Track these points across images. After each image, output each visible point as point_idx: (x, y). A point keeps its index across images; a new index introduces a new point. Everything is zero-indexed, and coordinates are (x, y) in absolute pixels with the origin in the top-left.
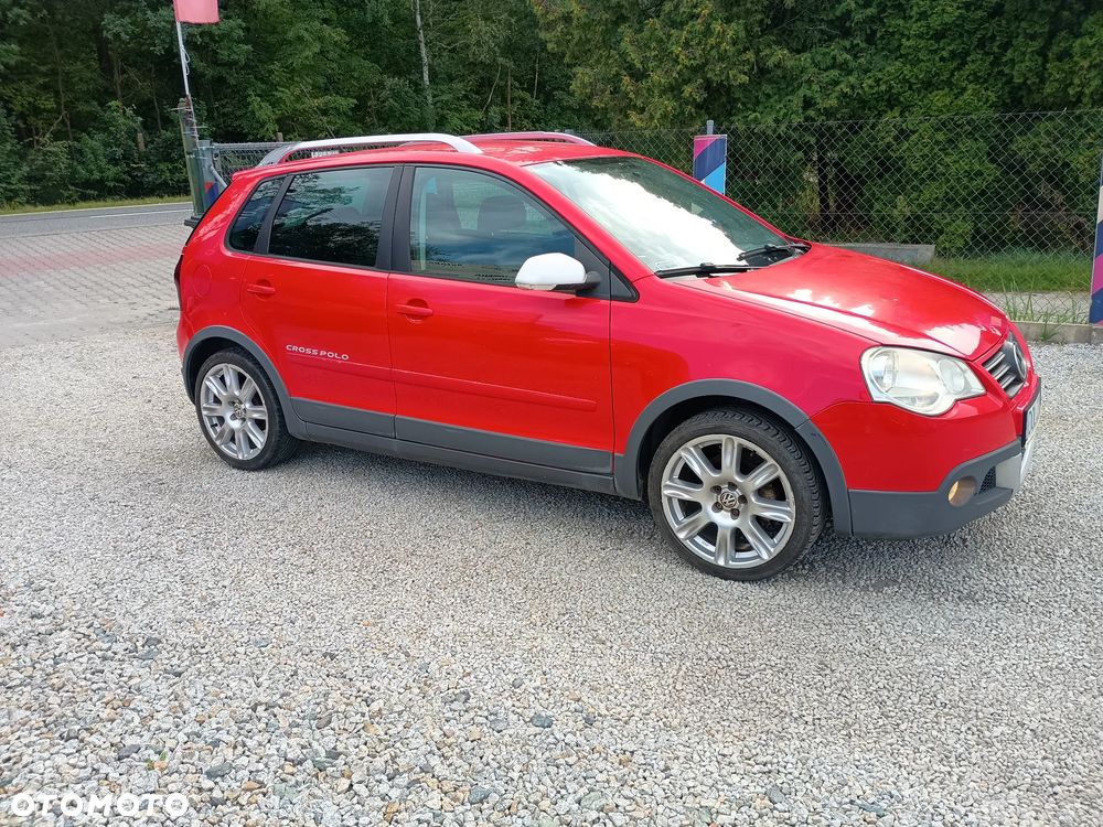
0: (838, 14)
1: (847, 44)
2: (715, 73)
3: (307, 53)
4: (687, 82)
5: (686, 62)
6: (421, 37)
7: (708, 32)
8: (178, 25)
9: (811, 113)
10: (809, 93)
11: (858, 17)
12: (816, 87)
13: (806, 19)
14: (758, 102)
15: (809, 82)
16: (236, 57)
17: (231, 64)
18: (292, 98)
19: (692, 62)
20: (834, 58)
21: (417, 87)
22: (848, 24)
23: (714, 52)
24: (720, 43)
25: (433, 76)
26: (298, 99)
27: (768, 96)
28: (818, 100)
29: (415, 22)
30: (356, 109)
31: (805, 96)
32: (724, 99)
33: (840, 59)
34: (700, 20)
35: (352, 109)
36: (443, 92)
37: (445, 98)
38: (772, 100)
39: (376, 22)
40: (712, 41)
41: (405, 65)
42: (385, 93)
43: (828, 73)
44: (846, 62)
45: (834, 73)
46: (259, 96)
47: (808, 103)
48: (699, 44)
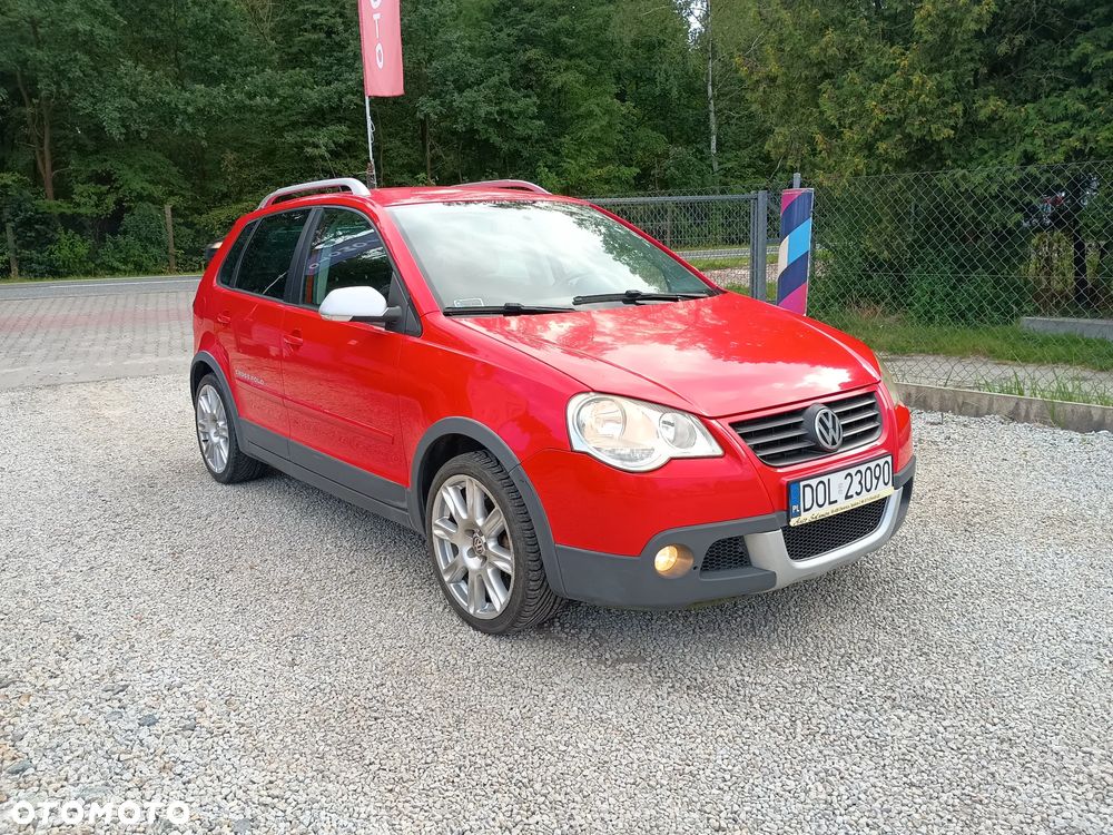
0: (1073, 58)
1: (1084, 92)
2: (914, 127)
3: (596, 126)
4: (883, 137)
5: (881, 117)
6: (712, 107)
7: (908, 84)
8: (367, 98)
9: (1031, 169)
10: (1030, 148)
11: (1095, 61)
12: (1038, 141)
13: (1038, 66)
14: (971, 159)
15: (1033, 135)
16: (530, 132)
17: (526, 140)
18: (577, 168)
19: (888, 116)
20: (1066, 108)
21: (702, 156)
22: (1084, 70)
23: (913, 106)
24: (919, 95)
25: (720, 145)
26: (583, 170)
27: (983, 151)
28: (1041, 155)
29: (706, 91)
30: (638, 178)
31: (1025, 151)
32: (934, 157)
33: (1072, 110)
34: (899, 73)
35: (634, 178)
36: (729, 160)
37: (729, 165)
38: (986, 156)
39: (665, 94)
40: (911, 93)
41: (694, 134)
42: (667, 163)
43: (1056, 126)
44: (1079, 113)
45: (1066, 125)
46: (547, 166)
47: (1029, 158)
48: (898, 97)
